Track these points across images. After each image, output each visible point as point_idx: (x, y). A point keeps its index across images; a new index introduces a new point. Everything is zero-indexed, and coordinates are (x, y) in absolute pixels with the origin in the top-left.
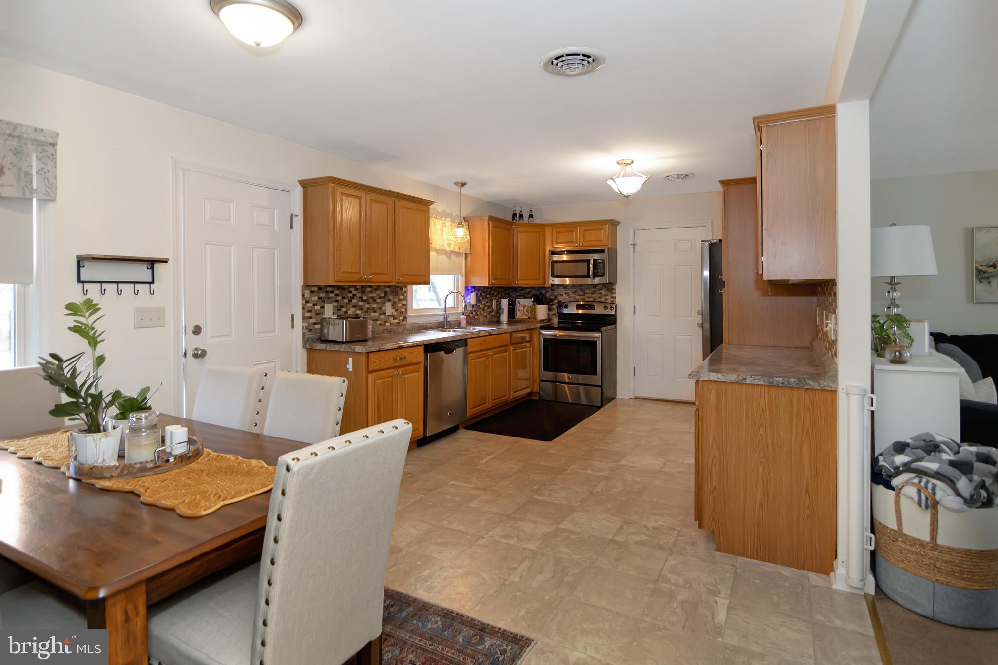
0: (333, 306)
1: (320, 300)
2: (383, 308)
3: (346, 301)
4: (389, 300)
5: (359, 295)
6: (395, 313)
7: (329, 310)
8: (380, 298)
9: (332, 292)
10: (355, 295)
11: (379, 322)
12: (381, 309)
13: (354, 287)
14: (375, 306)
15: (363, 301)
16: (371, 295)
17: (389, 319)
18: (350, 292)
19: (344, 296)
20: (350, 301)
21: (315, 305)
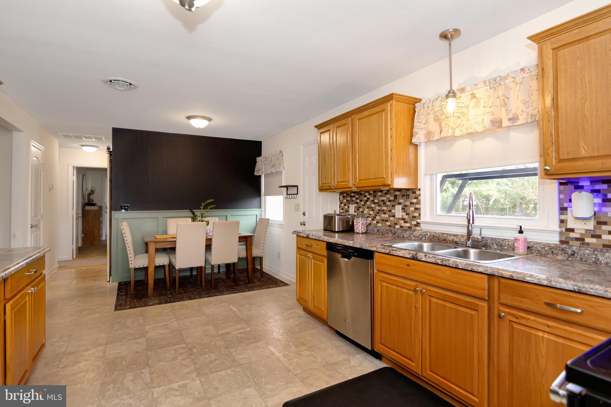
0: (355, 207)
1: (348, 202)
2: (393, 211)
3: (363, 203)
4: (399, 204)
5: (371, 199)
6: (406, 217)
7: (352, 209)
8: (390, 201)
9: (354, 197)
10: (368, 199)
11: (388, 223)
12: (390, 211)
13: (368, 192)
14: (385, 208)
15: (374, 203)
16: (381, 198)
17: (399, 222)
18: (366, 196)
19: (361, 199)
20: (365, 203)
21: (345, 205)
